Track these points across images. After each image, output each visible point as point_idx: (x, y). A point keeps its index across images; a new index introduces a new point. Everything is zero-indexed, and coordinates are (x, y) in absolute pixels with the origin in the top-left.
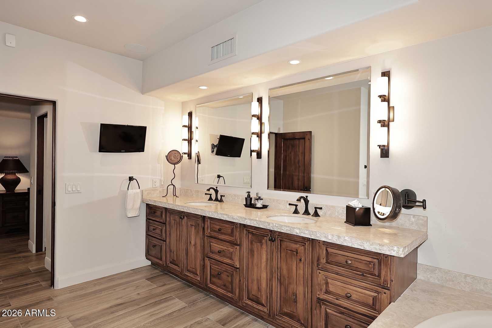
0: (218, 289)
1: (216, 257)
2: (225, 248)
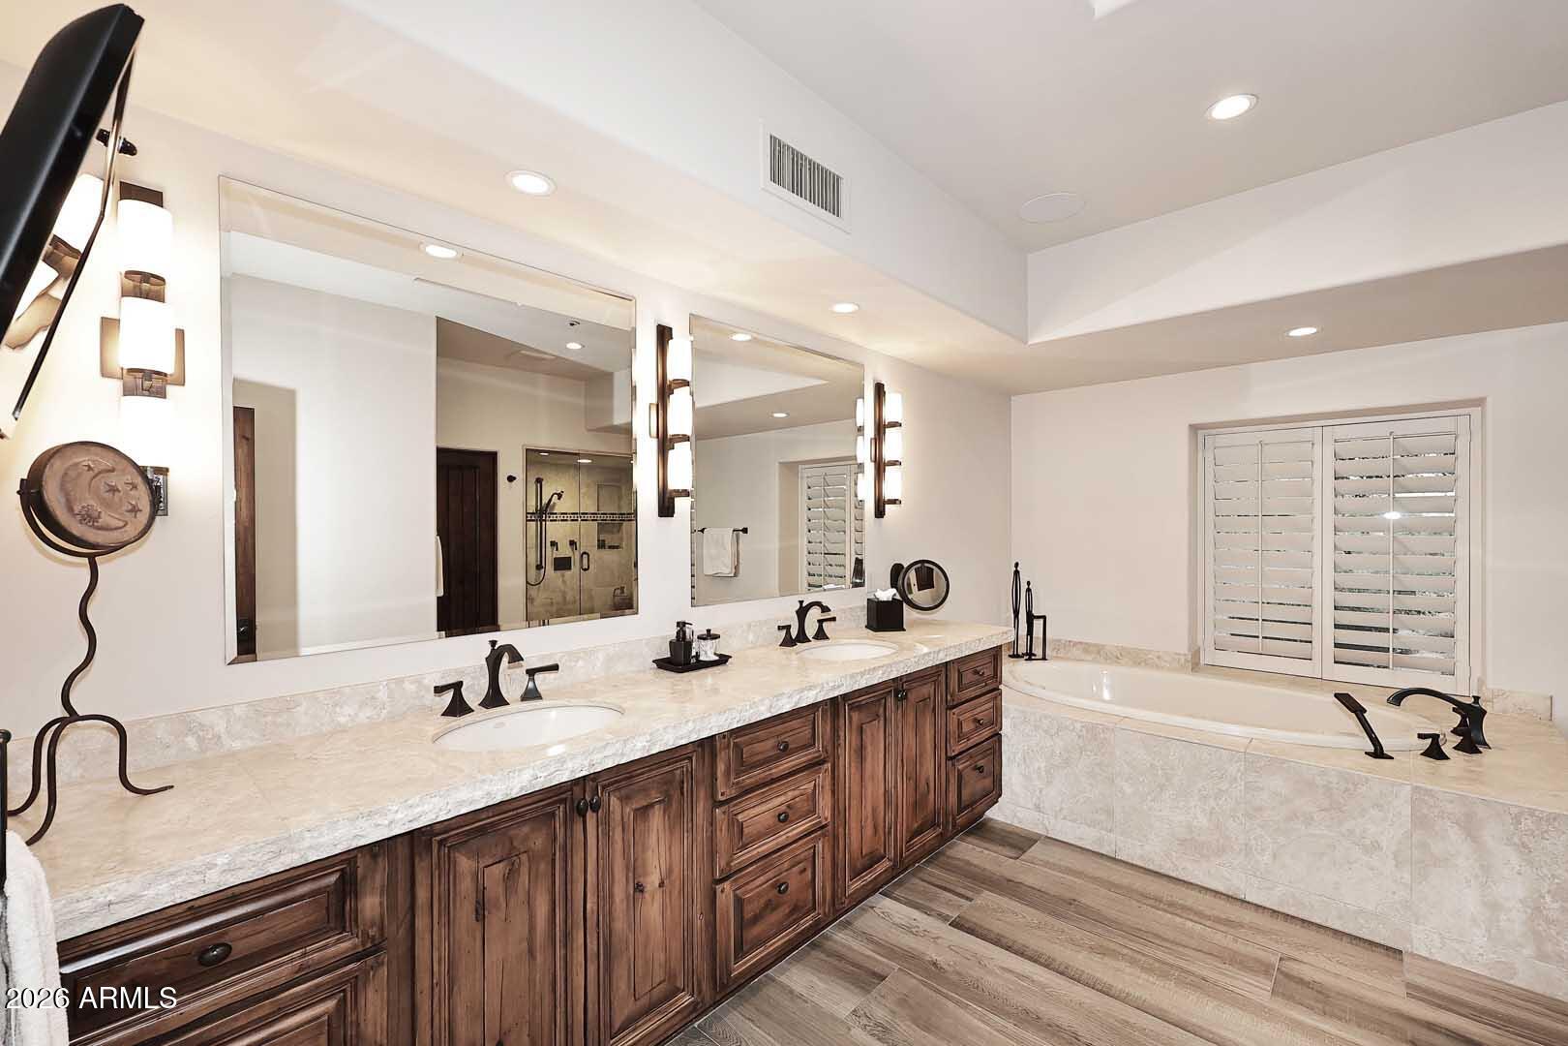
0: (771, 945)
1: (759, 850)
2: (791, 794)
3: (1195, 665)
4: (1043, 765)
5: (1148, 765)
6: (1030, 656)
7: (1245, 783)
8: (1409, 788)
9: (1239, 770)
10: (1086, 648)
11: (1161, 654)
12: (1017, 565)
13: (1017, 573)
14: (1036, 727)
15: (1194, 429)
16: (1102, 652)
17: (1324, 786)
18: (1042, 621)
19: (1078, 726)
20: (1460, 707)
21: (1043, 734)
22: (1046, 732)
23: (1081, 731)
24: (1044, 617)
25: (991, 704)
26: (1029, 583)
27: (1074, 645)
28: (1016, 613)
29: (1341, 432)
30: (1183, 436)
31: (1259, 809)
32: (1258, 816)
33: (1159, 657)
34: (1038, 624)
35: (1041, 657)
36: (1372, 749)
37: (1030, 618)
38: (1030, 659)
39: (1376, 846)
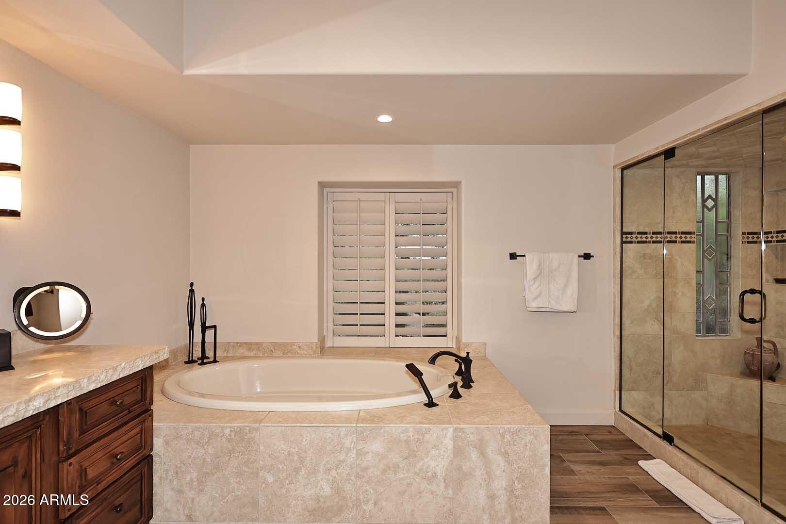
3: (323, 350)
4: (195, 475)
5: (286, 453)
6: (203, 360)
7: (357, 451)
8: (451, 430)
9: (352, 442)
10: (249, 346)
11: (301, 344)
12: (192, 284)
13: (192, 291)
14: (189, 441)
15: (322, 185)
16: (261, 349)
17: (405, 441)
18: (213, 331)
19: (227, 431)
20: (458, 358)
21: (195, 446)
22: (198, 443)
23: (230, 435)
24: (215, 327)
25: (137, 430)
26: (203, 299)
27: (240, 346)
28: (191, 326)
29: (400, 197)
30: (315, 190)
31: (366, 469)
32: (365, 475)
33: (300, 347)
34: (210, 333)
35: (212, 359)
36: (426, 400)
37: (204, 328)
38: (202, 364)
39: (434, 476)
